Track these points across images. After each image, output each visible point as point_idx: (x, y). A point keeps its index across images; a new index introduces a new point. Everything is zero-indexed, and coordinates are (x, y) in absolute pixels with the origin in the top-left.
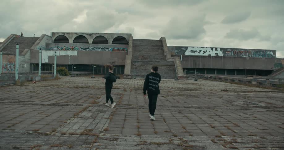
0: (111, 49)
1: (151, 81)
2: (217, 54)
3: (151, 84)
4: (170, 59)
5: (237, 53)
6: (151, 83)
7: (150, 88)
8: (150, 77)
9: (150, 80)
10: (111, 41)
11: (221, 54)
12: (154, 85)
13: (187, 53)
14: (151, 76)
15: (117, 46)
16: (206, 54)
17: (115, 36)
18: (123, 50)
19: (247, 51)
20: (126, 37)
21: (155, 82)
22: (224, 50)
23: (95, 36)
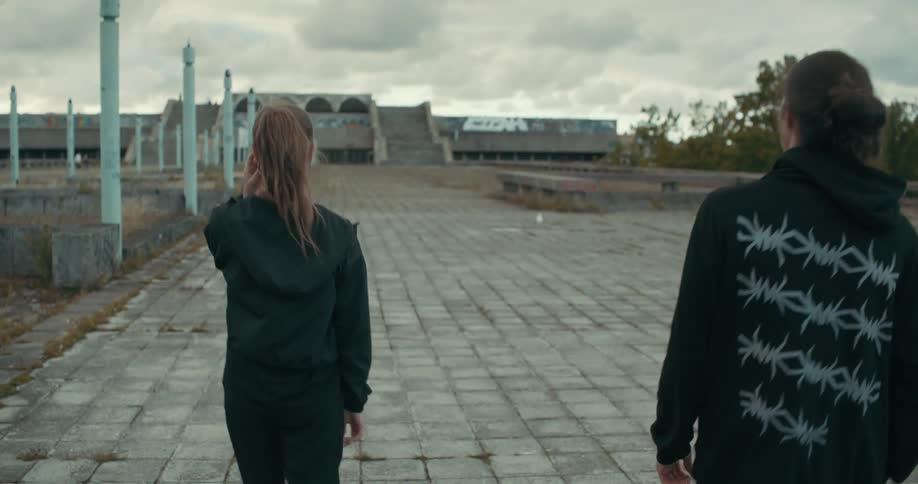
0: (340, 121)
1: (777, 294)
2: (517, 128)
3: (773, 356)
4: (437, 139)
5: (551, 125)
6: (770, 339)
7: (756, 406)
8: (762, 238)
9: (756, 288)
10: (337, 106)
11: (524, 127)
12: (812, 372)
13: (467, 127)
14: (771, 222)
15: (350, 117)
16: (499, 128)
17: (345, 98)
18: (361, 122)
19: (567, 122)
20: (363, 100)
21: (828, 315)
22: (530, 122)
23: (308, 100)
